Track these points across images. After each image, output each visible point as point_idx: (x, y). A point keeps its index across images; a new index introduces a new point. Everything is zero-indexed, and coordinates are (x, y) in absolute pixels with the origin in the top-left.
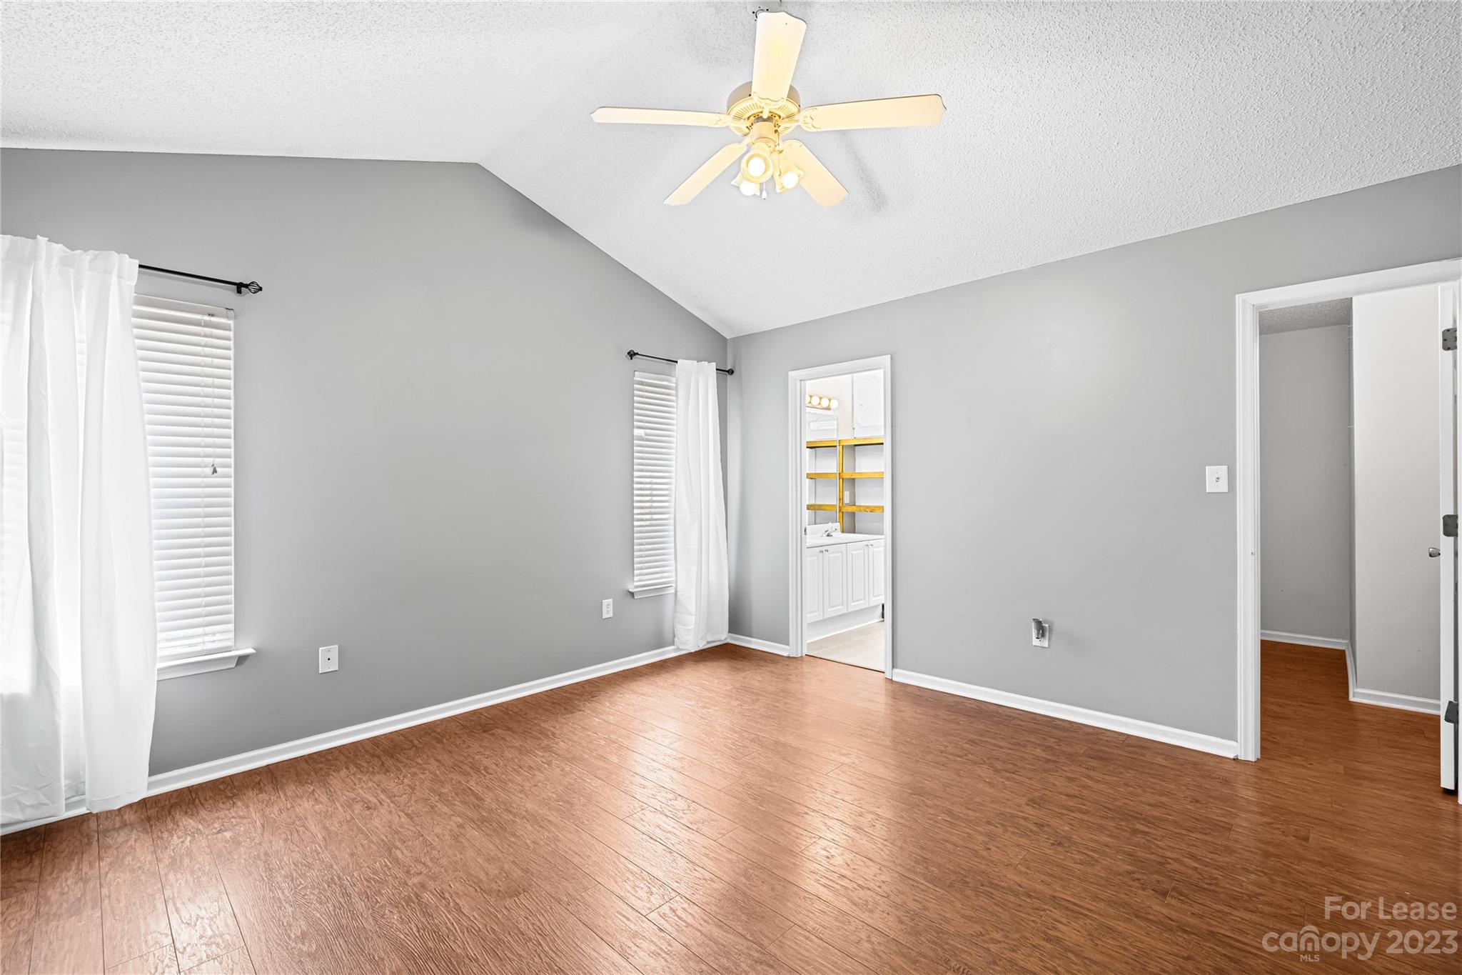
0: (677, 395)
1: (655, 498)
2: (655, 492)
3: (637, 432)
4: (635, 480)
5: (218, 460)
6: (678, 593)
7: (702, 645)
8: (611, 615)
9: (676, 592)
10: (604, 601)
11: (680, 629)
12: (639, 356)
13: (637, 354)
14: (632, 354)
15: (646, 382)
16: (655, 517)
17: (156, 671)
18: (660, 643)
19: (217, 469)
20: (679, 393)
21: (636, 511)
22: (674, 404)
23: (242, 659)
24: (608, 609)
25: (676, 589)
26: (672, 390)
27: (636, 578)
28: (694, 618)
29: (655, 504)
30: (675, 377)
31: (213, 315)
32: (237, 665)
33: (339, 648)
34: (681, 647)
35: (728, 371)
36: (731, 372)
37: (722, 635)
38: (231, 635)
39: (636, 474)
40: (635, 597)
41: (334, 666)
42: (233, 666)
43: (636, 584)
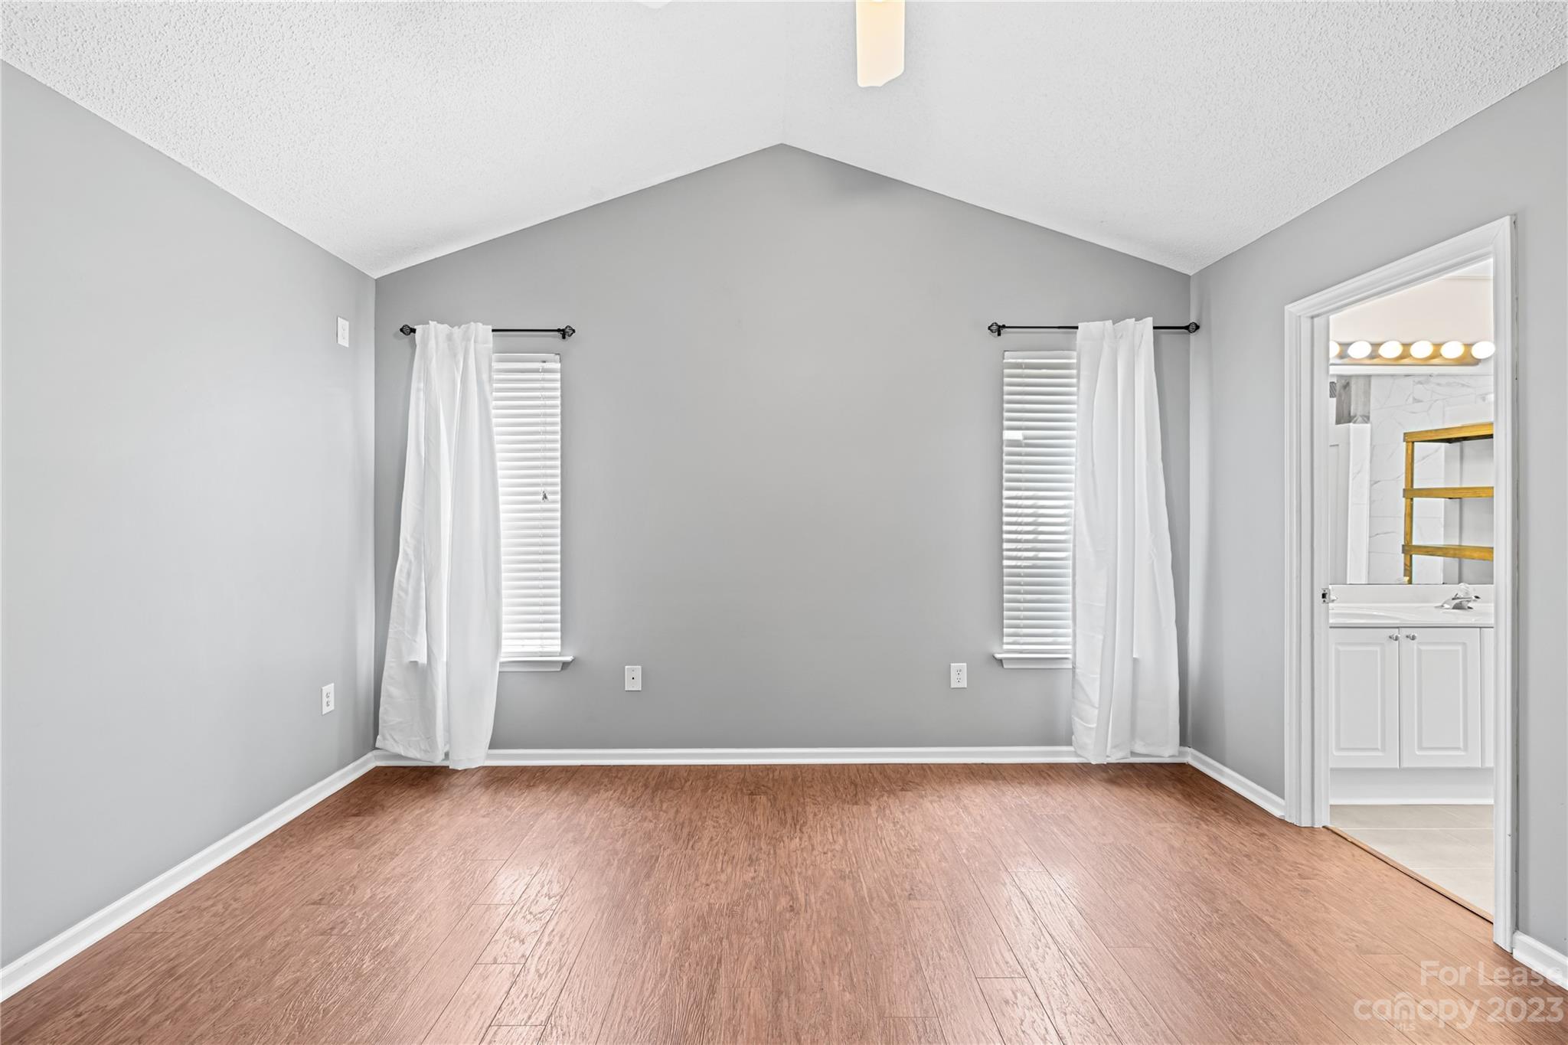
0: (1078, 377)
1: (1041, 528)
2: (1041, 520)
3: (1008, 435)
4: (1005, 502)
5: (549, 489)
6: (1077, 671)
7: (1116, 757)
8: (964, 684)
9: (1074, 668)
10: (952, 664)
11: (1078, 725)
12: (1007, 329)
13: (1004, 326)
14: (998, 329)
15: (1026, 364)
16: (1042, 554)
17: (498, 665)
18: (1051, 738)
19: (548, 497)
20: (1081, 373)
21: (1006, 546)
22: (1074, 389)
23: (565, 665)
24: (959, 675)
25: (1074, 663)
26: (1073, 369)
27: (1006, 639)
28: (1096, 712)
29: (1041, 537)
30: (1074, 350)
31: (544, 362)
32: (562, 669)
33: (642, 668)
34: (1079, 752)
35: (1187, 328)
36: (1193, 328)
37: (1166, 750)
38: (559, 642)
39: (1006, 493)
40: (1005, 666)
41: (637, 686)
42: (559, 670)
43: (1006, 647)
